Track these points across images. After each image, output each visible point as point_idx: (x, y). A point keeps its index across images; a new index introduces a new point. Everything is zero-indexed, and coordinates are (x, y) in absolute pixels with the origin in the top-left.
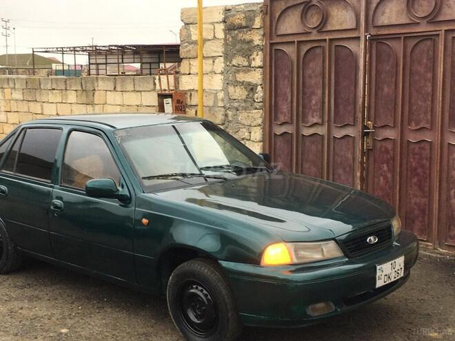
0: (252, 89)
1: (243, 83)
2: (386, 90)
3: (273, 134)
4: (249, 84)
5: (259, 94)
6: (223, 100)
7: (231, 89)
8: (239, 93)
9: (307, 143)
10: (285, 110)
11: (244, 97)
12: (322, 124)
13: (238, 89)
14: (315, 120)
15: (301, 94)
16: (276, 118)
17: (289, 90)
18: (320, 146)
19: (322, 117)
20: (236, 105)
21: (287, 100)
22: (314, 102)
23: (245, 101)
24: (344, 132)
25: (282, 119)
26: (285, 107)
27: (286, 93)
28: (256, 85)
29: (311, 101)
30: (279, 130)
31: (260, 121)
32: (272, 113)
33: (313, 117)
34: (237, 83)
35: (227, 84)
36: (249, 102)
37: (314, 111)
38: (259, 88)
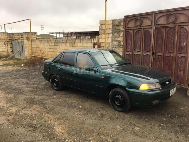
0: (120, 42)
1: (117, 40)
2: (159, 42)
3: (125, 55)
4: (119, 41)
5: (122, 43)
6: (111, 45)
7: (114, 42)
8: (116, 43)
9: (136, 57)
10: (129, 48)
11: (117, 44)
12: (140, 51)
13: (116, 42)
14: (138, 50)
15: (134, 43)
16: (127, 50)
17: (130, 42)
18: (139, 58)
19: (140, 49)
20: (115, 46)
21: (130, 45)
22: (138, 45)
23: (118, 45)
24: (147, 54)
25: (128, 50)
26: (129, 47)
27: (129, 43)
28: (121, 41)
29: (137, 45)
30: (127, 53)
31: (122, 51)
32: (125, 49)
33: (137, 49)
34: (115, 41)
35: (113, 41)
36: (119, 46)
37: (137, 48)
38: (122, 42)
